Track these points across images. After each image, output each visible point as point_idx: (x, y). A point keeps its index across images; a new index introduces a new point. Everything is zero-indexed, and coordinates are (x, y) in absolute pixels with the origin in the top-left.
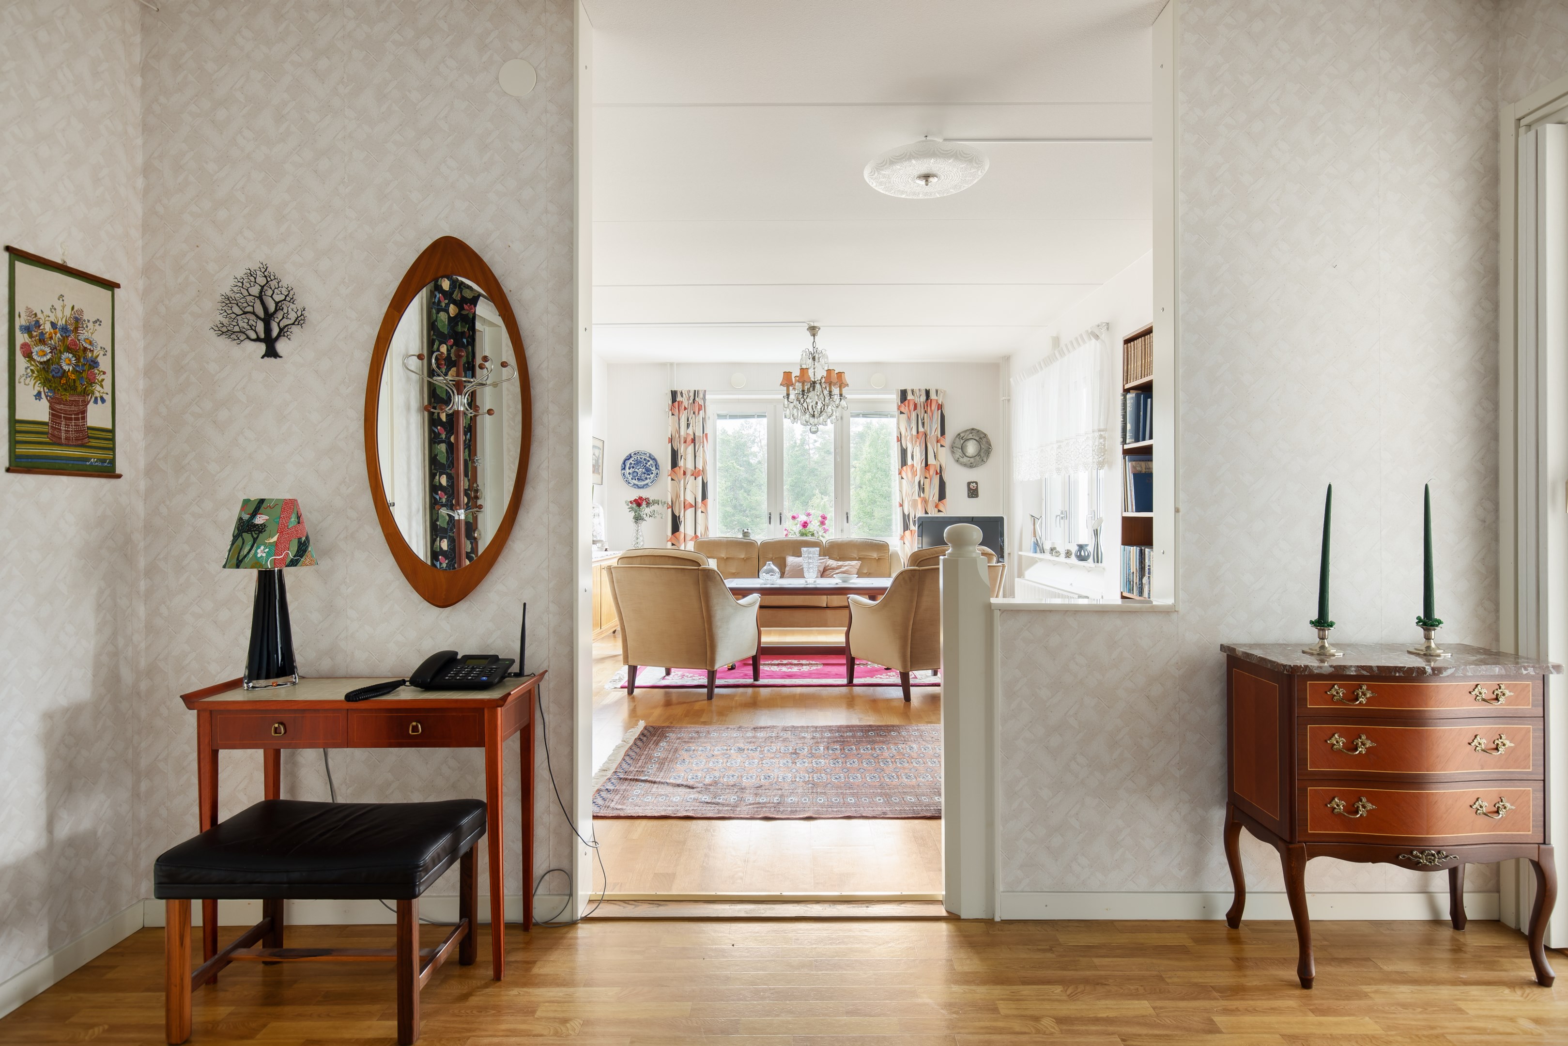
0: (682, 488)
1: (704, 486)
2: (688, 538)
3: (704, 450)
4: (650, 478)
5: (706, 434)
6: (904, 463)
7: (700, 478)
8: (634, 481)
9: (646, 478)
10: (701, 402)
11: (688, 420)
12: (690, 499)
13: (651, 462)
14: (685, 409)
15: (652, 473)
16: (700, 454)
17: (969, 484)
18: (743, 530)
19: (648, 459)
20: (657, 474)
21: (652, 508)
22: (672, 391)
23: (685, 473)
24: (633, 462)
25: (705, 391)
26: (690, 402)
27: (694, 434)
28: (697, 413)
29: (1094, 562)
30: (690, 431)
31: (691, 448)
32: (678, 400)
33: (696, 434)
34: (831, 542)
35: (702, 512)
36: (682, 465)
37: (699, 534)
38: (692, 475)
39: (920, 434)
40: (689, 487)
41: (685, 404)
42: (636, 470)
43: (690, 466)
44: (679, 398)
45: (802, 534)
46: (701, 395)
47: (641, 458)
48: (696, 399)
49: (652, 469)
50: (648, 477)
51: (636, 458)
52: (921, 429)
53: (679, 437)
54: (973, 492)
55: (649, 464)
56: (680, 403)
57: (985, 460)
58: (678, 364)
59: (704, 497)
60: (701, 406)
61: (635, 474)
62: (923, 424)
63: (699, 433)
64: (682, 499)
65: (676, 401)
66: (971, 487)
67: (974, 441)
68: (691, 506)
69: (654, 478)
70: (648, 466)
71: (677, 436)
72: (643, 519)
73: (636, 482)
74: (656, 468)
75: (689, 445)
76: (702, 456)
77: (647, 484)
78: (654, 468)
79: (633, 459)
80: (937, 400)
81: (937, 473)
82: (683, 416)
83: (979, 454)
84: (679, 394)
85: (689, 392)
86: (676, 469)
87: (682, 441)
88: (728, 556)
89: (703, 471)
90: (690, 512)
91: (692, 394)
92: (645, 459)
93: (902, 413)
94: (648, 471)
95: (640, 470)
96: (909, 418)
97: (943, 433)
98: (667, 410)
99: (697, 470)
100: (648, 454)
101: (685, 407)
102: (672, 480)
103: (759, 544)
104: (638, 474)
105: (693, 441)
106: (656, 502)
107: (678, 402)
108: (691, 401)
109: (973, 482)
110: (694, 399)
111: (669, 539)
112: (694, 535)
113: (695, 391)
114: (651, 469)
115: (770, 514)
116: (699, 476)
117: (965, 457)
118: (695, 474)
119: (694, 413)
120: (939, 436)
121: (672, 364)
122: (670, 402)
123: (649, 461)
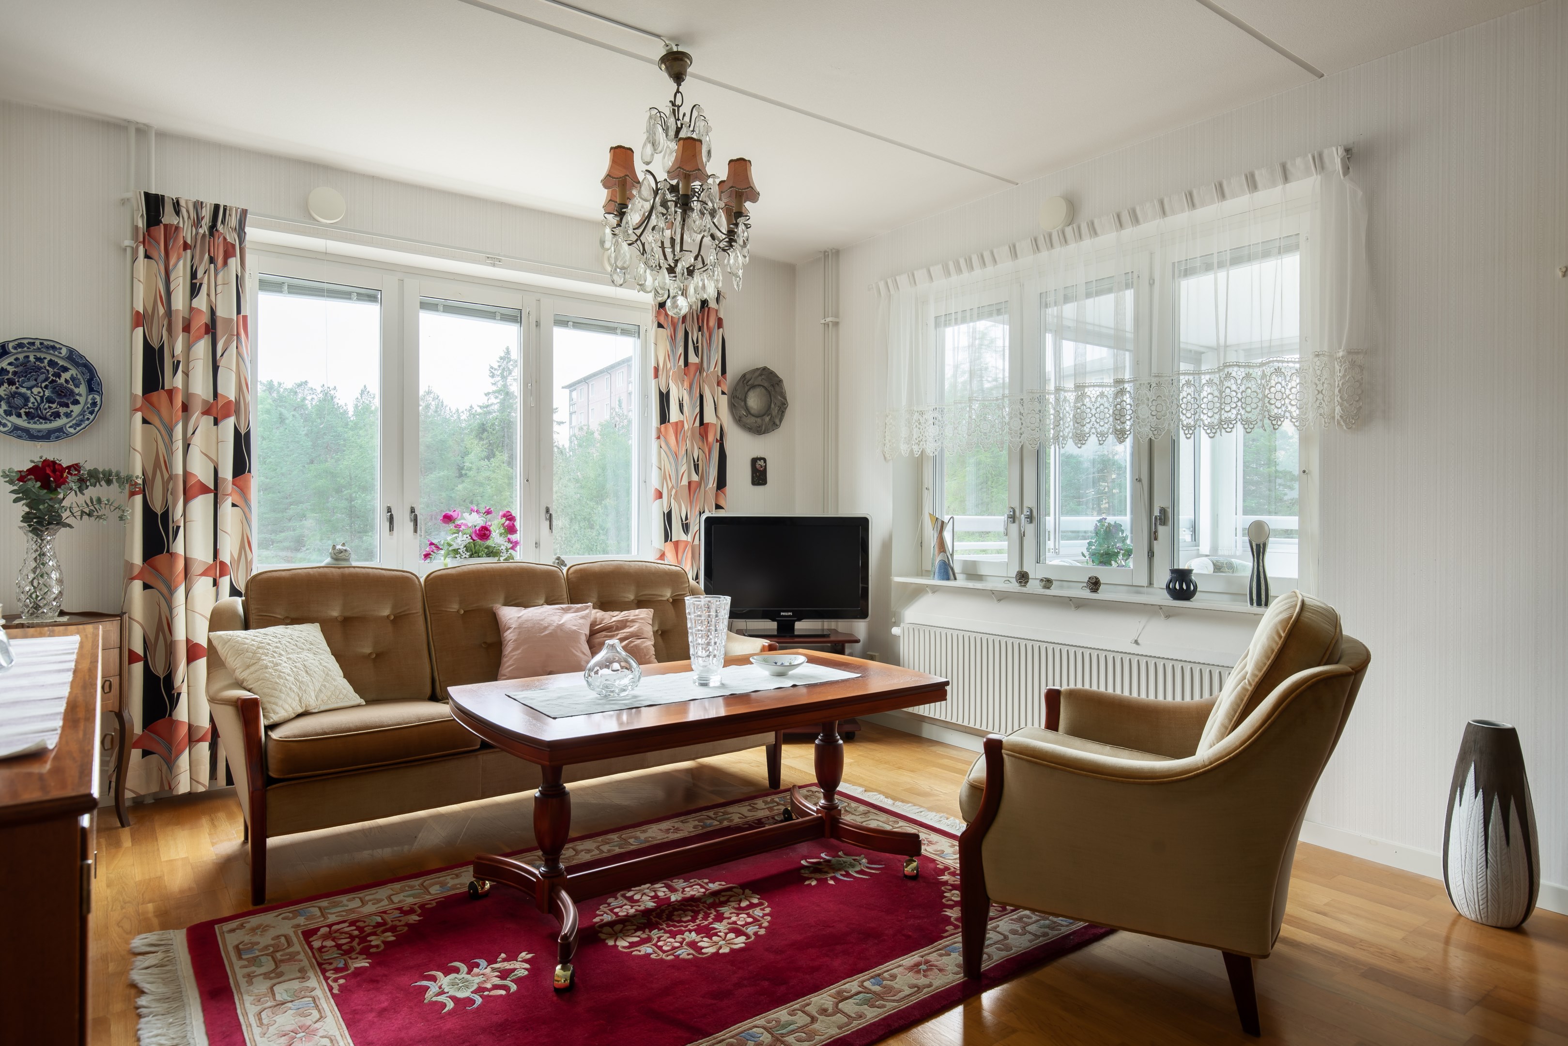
0: (179, 445)
1: (242, 442)
2: (197, 569)
3: (239, 354)
4: (67, 415)
5: (245, 317)
6: (664, 417)
7: (231, 422)
8: (14, 419)
9: (57, 415)
10: (232, 237)
11: (194, 275)
12: (201, 471)
13: (73, 372)
14: (186, 246)
15: (76, 402)
16: (228, 363)
17: (754, 461)
18: (334, 547)
19: (61, 363)
20: (94, 404)
21: (91, 492)
22: (147, 195)
23: (185, 408)
24: (11, 369)
25: (244, 212)
26: (201, 231)
27: (213, 312)
28: (220, 261)
29: (1252, 604)
30: (201, 303)
31: (202, 347)
32: (165, 220)
33: (220, 313)
34: (581, 570)
35: (234, 505)
36: (180, 387)
37: (226, 557)
38: (206, 412)
39: (692, 369)
40: (197, 442)
41: (187, 233)
42: (23, 390)
43: (200, 387)
44: (168, 217)
45: (474, 553)
46: (233, 221)
47: (40, 360)
48: (220, 227)
49: (77, 390)
50: (63, 410)
51: (21, 357)
52: (693, 359)
53: (169, 312)
54: (759, 476)
55: (66, 376)
56: (171, 232)
57: (778, 423)
58: (163, 135)
59: (241, 466)
60: (233, 246)
61: (18, 401)
62: (696, 349)
63: (225, 310)
64: (179, 471)
65: (158, 222)
66: (758, 466)
67: (763, 390)
68: (205, 490)
69: (82, 413)
70: (62, 380)
71: (162, 311)
72: (60, 523)
73: (22, 422)
74: (91, 390)
75: (199, 338)
76: (234, 368)
77: (60, 430)
78: (82, 389)
79: (12, 359)
80: (717, 311)
81: (717, 441)
82: (181, 263)
83: (767, 411)
84: (169, 208)
85: (198, 205)
86: (160, 397)
87: (179, 325)
88: (348, 614)
89: (238, 402)
90: (201, 505)
91: (207, 213)
92: (52, 363)
93: (660, 326)
94: (64, 396)
95: (36, 390)
96: (673, 339)
97: (724, 371)
98: (128, 242)
99: (221, 402)
100: (64, 351)
101: (185, 243)
102: (145, 421)
103: (422, 580)
104: (27, 399)
105: (211, 328)
106: (95, 477)
107: (166, 226)
108: (204, 229)
109: (760, 459)
110: (213, 227)
111: (136, 571)
112: (211, 561)
113: (217, 207)
114: (72, 393)
115: (389, 510)
116: (227, 416)
117: (749, 416)
118: (214, 411)
119: (212, 260)
120: (720, 375)
121: (142, 131)
122: (141, 223)
123: (66, 369)
